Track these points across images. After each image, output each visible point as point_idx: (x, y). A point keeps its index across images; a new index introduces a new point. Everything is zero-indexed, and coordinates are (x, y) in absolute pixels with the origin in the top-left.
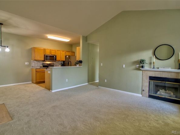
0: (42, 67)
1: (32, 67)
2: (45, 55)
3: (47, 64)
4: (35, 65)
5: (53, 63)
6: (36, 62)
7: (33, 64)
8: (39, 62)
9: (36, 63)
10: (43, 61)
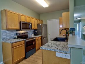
0: (17, 38)
1: (3, 39)
2: (20, 22)
3: (22, 34)
4: (7, 36)
5: (27, 32)
6: (8, 31)
7: (5, 35)
8: (12, 31)
9: (9, 34)
10: (17, 30)
